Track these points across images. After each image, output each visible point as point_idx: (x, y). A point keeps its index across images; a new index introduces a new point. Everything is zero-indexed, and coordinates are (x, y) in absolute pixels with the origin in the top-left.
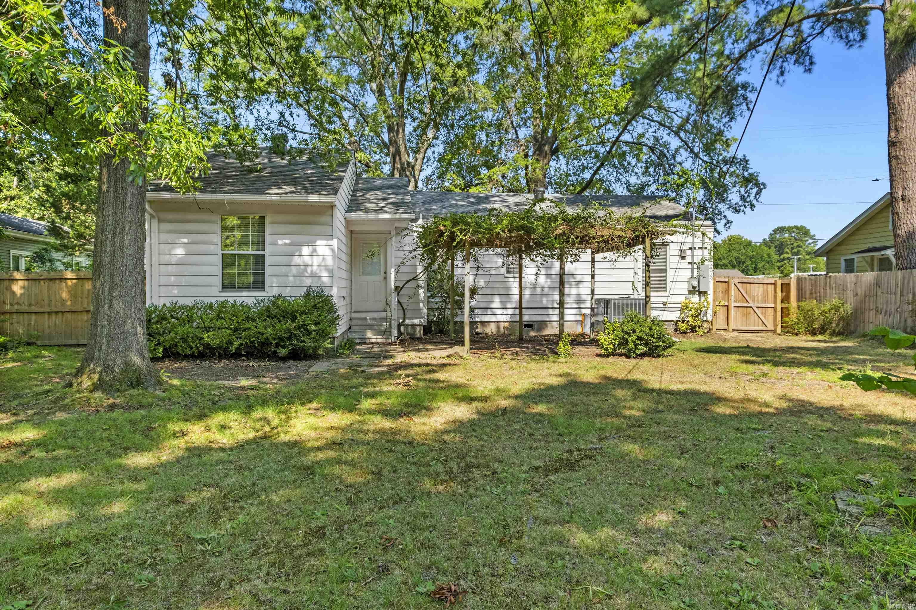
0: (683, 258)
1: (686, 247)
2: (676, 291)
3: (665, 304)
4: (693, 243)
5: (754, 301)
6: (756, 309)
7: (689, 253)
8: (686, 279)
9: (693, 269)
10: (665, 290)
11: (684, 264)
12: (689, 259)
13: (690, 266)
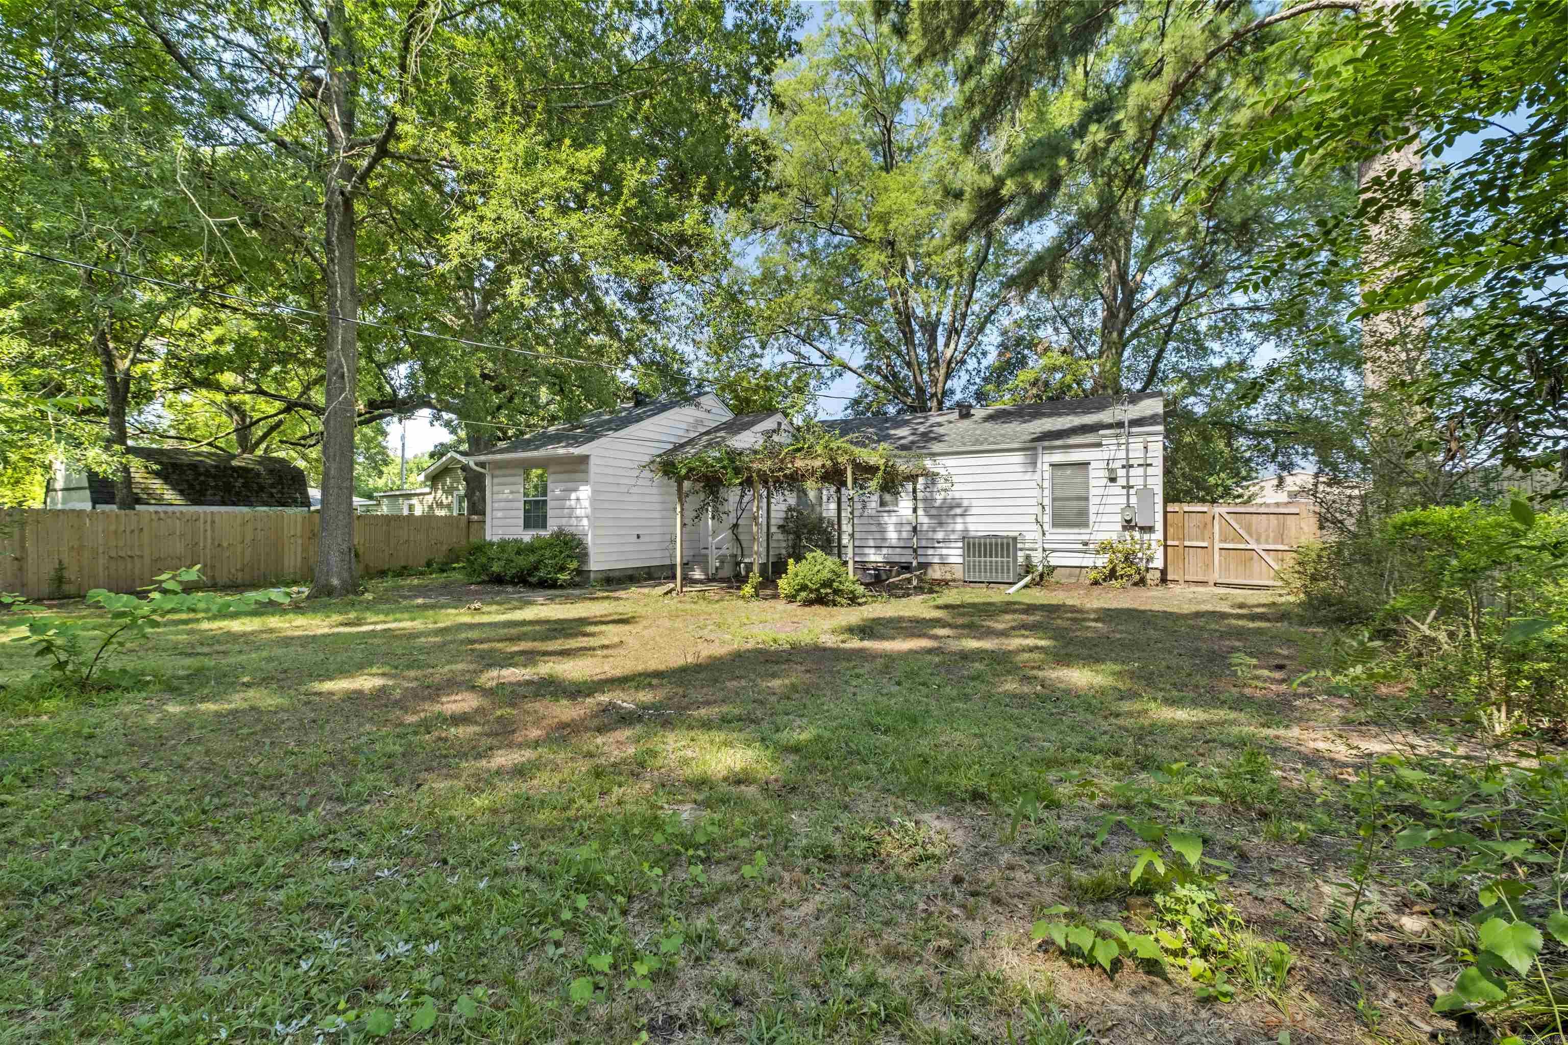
0: (1113, 480)
1: (1117, 464)
2: (1104, 527)
3: (1086, 544)
4: (1128, 459)
5: (1258, 541)
6: (1263, 554)
7: (1121, 473)
8: (1118, 509)
9: (1128, 495)
10: (1085, 525)
11: (1116, 489)
12: (1122, 481)
13: (1124, 491)
